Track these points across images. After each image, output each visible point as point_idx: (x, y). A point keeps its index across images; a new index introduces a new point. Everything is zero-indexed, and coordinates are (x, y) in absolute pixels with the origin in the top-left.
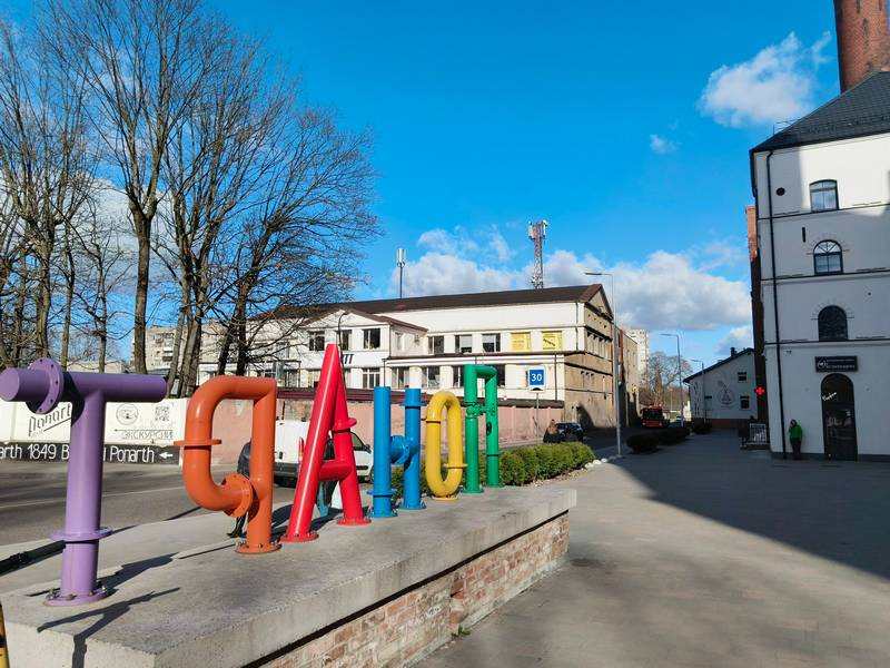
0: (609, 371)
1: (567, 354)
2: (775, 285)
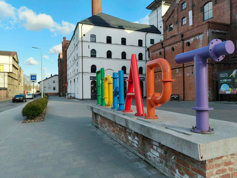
0: (17, 79)
1: (8, 73)
2: (82, 58)
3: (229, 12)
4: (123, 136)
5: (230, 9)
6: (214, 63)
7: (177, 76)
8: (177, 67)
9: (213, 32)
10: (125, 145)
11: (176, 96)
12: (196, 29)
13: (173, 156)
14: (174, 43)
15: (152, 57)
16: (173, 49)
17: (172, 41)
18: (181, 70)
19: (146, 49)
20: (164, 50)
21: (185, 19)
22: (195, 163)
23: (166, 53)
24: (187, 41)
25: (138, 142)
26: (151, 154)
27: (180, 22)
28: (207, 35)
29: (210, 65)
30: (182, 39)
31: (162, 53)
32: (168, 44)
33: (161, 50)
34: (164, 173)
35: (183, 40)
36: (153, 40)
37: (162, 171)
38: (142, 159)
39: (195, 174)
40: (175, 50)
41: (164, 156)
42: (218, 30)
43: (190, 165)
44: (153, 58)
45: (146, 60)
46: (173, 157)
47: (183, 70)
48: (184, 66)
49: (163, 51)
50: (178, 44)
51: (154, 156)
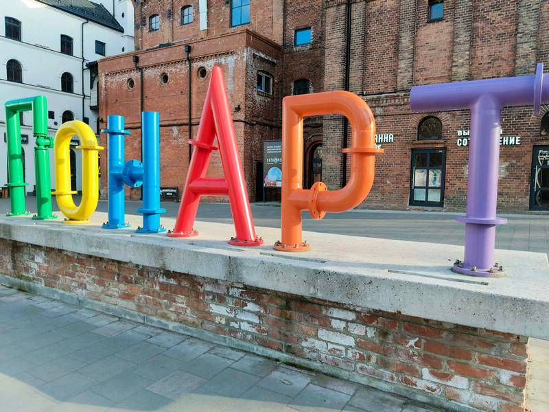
3: (281, 21)
4: (184, 306)
5: (282, 13)
6: (255, 123)
7: (174, 142)
8: (175, 122)
9: (255, 56)
10: (191, 331)
11: (172, 191)
12: (220, 41)
13: (414, 338)
14: (168, 64)
15: (106, 89)
16: (165, 78)
17: (162, 56)
18: (184, 131)
19: (85, 64)
20: (142, 76)
21: (191, 10)
22: (493, 346)
23: (146, 85)
24: (200, 64)
25: (260, 316)
26: (318, 344)
27: (178, 14)
28: (245, 59)
29: (248, 126)
30: (188, 58)
31: (135, 83)
32: (152, 61)
33: (132, 74)
34: (373, 385)
35: (190, 60)
36: (103, 44)
37: (364, 381)
38: (277, 360)
39: (490, 370)
40: (170, 81)
41: (377, 341)
42: (263, 52)
43: (476, 351)
44: (109, 90)
45: (84, 95)
46: (412, 342)
47: (190, 130)
48: (190, 122)
49: (139, 77)
50: (177, 68)
51: (331, 346)
